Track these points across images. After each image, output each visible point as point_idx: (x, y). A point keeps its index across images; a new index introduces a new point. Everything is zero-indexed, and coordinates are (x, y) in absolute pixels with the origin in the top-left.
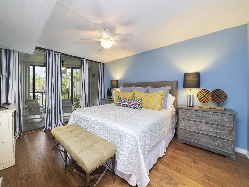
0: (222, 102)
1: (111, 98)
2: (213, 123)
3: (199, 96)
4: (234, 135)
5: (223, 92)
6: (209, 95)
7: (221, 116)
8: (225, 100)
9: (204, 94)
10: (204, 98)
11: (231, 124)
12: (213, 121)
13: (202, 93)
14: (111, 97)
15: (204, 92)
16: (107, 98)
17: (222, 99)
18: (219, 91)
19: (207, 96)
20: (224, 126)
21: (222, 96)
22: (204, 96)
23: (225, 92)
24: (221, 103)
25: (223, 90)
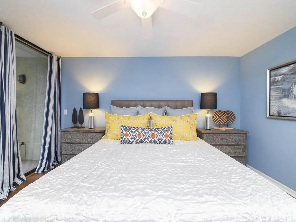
0: (232, 123)
1: (82, 127)
2: (232, 144)
3: (214, 117)
4: (246, 152)
5: (233, 113)
6: (224, 116)
7: (238, 136)
8: (234, 121)
9: (220, 116)
10: (220, 119)
11: (244, 142)
12: (233, 142)
13: (217, 115)
14: (83, 125)
15: (220, 113)
16: (72, 128)
17: (232, 119)
18: (229, 112)
19: (223, 117)
20: (239, 145)
21: (231, 117)
22: (220, 117)
23: (234, 113)
24: (230, 124)
25: (233, 112)
